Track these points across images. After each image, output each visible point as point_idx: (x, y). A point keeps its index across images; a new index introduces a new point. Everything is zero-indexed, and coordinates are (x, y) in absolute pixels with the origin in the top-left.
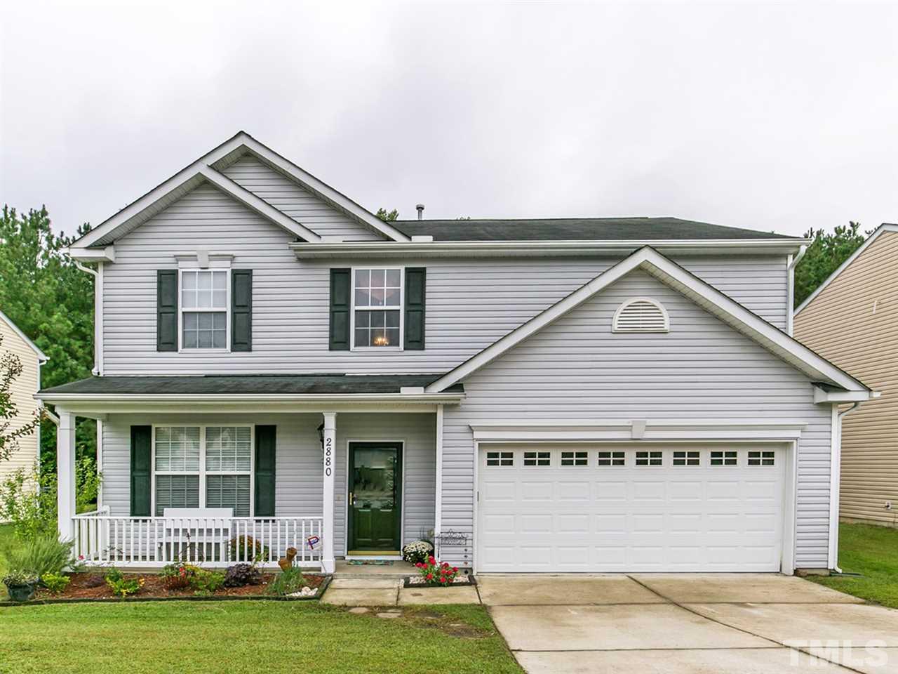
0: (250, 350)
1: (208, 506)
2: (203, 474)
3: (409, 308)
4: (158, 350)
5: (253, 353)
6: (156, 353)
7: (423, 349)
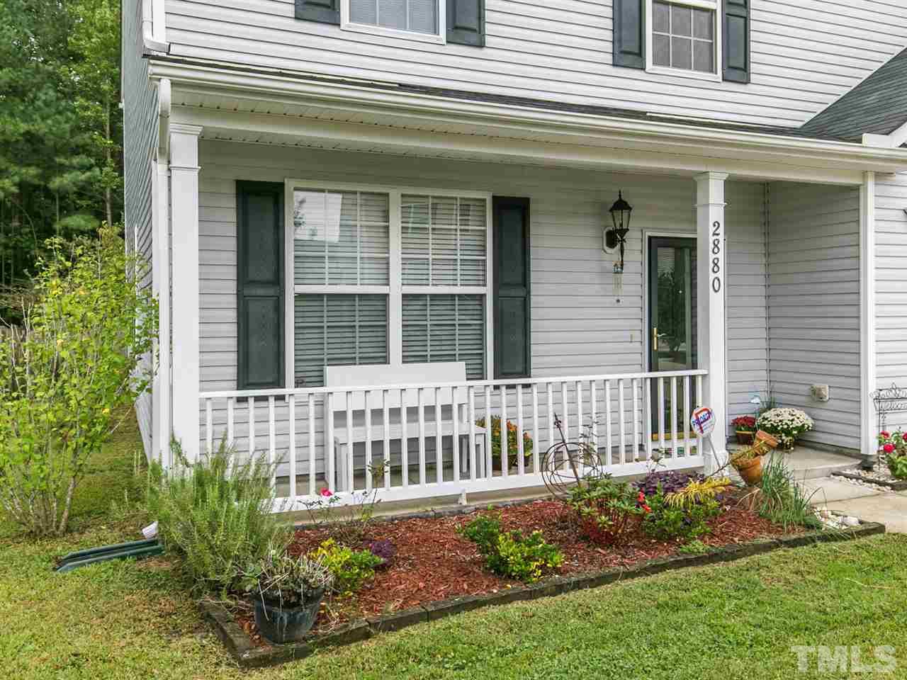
0: (481, 45)
1: (406, 359)
2: (395, 291)
3: (727, 11)
4: (298, 18)
5: (485, 50)
6: (292, 22)
7: (747, 82)
